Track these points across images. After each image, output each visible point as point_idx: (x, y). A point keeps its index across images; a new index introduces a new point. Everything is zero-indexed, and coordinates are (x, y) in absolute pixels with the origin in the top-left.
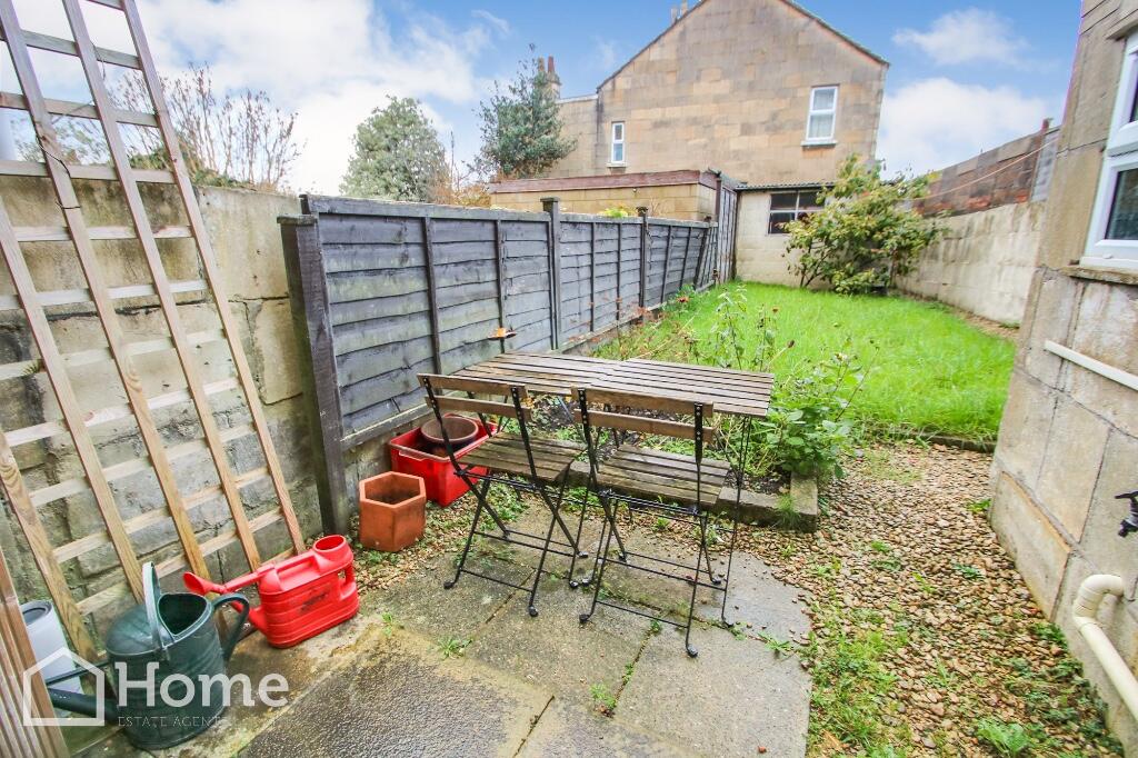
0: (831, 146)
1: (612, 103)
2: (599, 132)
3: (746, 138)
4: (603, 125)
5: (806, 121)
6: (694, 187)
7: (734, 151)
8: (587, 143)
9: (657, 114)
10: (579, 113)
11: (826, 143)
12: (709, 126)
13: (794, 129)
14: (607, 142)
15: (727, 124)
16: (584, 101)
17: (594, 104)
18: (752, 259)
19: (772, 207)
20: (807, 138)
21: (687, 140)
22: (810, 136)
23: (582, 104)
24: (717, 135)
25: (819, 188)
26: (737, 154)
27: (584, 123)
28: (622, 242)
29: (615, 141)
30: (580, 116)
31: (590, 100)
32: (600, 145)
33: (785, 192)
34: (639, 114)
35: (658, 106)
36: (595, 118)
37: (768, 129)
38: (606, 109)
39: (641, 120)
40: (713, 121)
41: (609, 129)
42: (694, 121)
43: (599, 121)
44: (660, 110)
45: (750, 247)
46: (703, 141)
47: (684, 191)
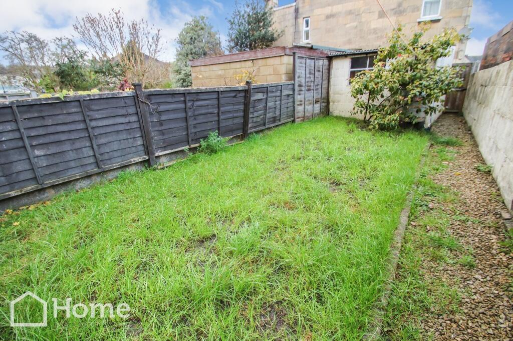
0: (438, 21)
1: (303, 7)
2: (296, 25)
3: (381, 20)
4: (299, 20)
5: (421, 6)
6: (282, 57)
7: (374, 29)
8: (290, 31)
9: (328, 10)
10: (286, 15)
11: (434, 19)
12: (358, 15)
13: (413, 11)
14: (301, 28)
15: (370, 13)
16: (289, 7)
17: (294, 8)
18: (339, 102)
19: (352, 67)
20: (421, 16)
21: (346, 24)
22: (424, 15)
23: (287, 9)
24: (363, 20)
25: (376, 52)
26: (375, 31)
27: (289, 20)
28: (220, 99)
29: (305, 29)
30: (287, 16)
31: (292, 6)
32: (297, 32)
33: (359, 56)
34: (317, 12)
35: (329, 5)
36: (294, 16)
37: (395, 13)
38: (300, 11)
39: (320, 15)
40: (361, 12)
41: (302, 22)
42: (350, 13)
43: (296, 18)
44: (330, 8)
45: (338, 94)
46: (355, 24)
47: (277, 60)
